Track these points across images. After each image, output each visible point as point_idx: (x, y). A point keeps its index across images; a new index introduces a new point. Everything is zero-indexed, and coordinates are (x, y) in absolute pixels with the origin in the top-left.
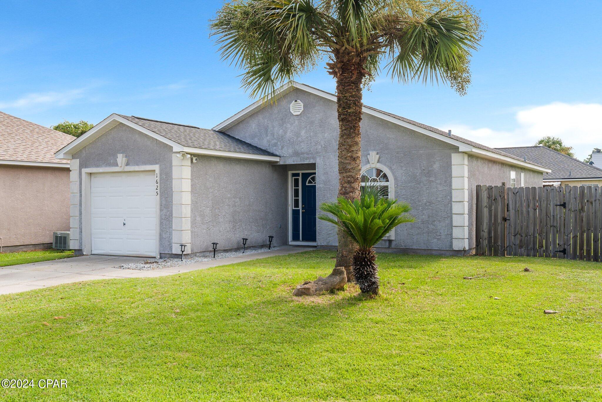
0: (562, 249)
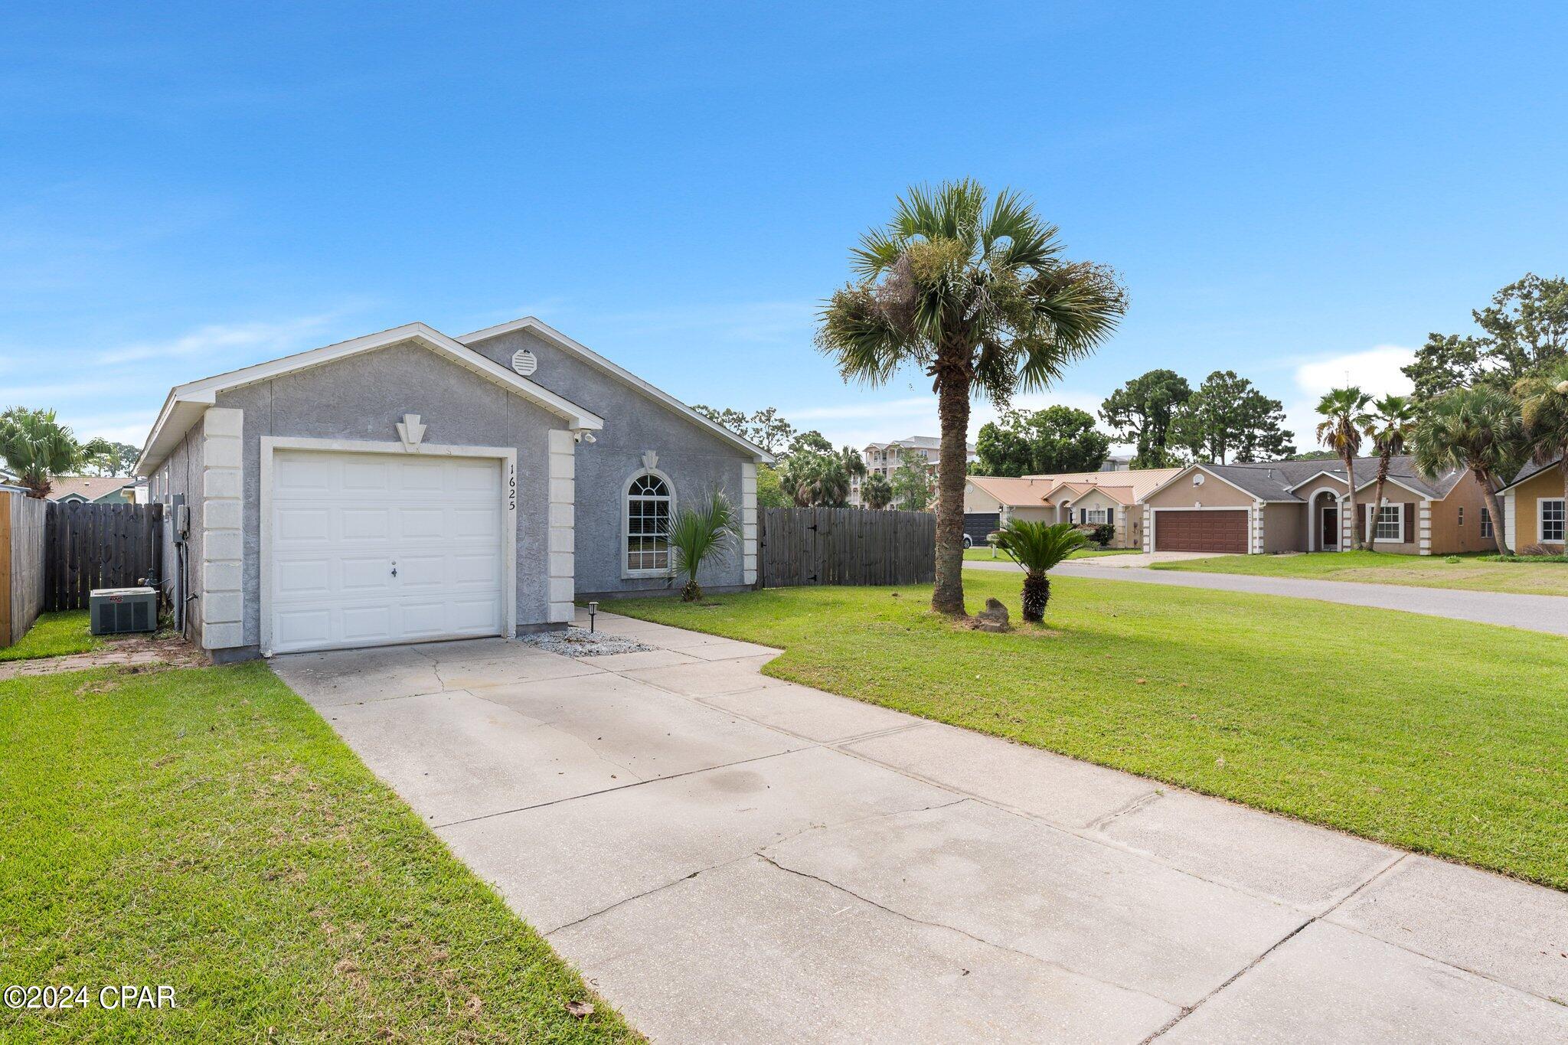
0: (813, 576)
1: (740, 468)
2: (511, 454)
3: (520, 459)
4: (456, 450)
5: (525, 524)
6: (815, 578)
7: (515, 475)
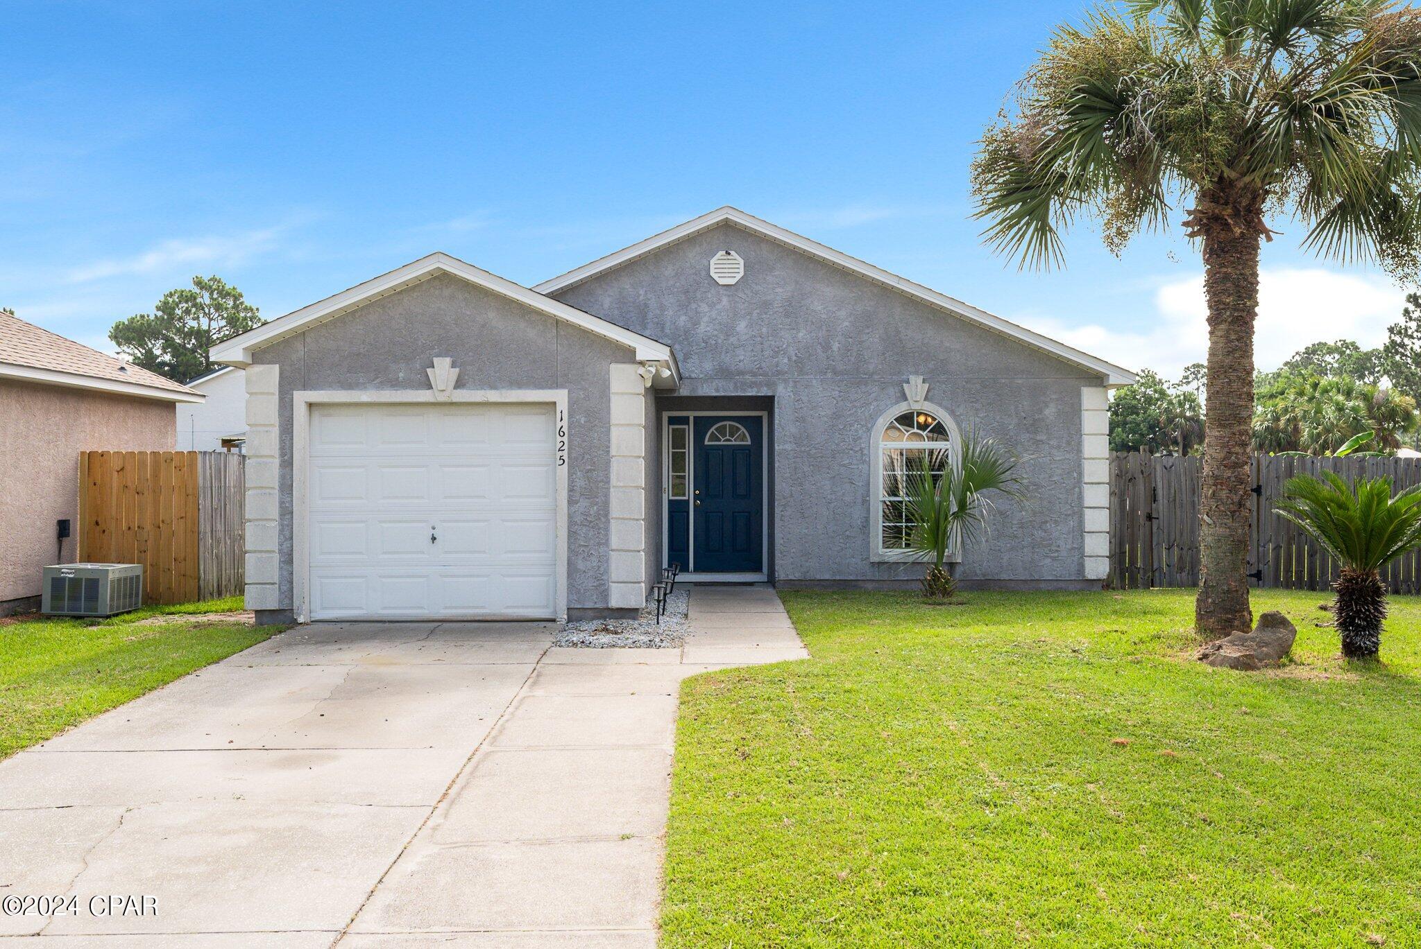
0: (1254, 572)
1: (1079, 395)
2: (561, 397)
3: (572, 404)
4: (493, 396)
5: (580, 483)
6: (1258, 575)
7: (565, 423)
